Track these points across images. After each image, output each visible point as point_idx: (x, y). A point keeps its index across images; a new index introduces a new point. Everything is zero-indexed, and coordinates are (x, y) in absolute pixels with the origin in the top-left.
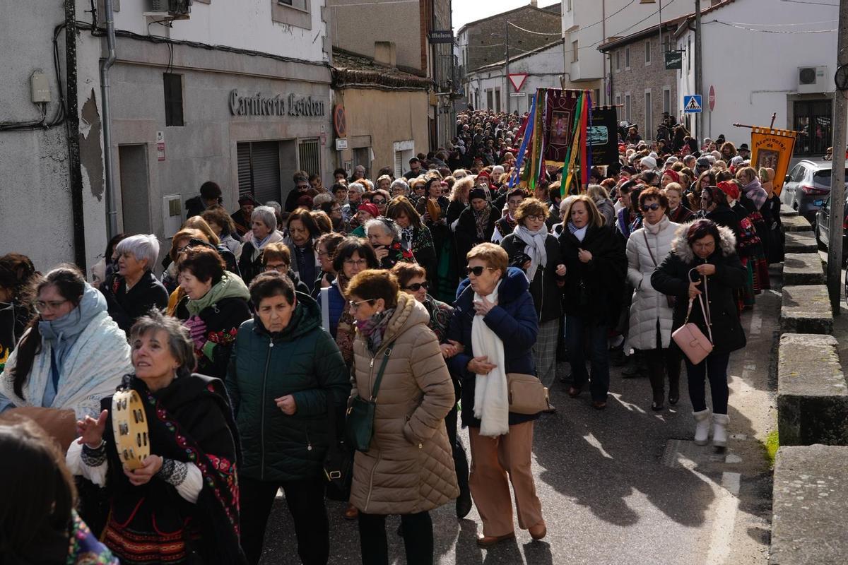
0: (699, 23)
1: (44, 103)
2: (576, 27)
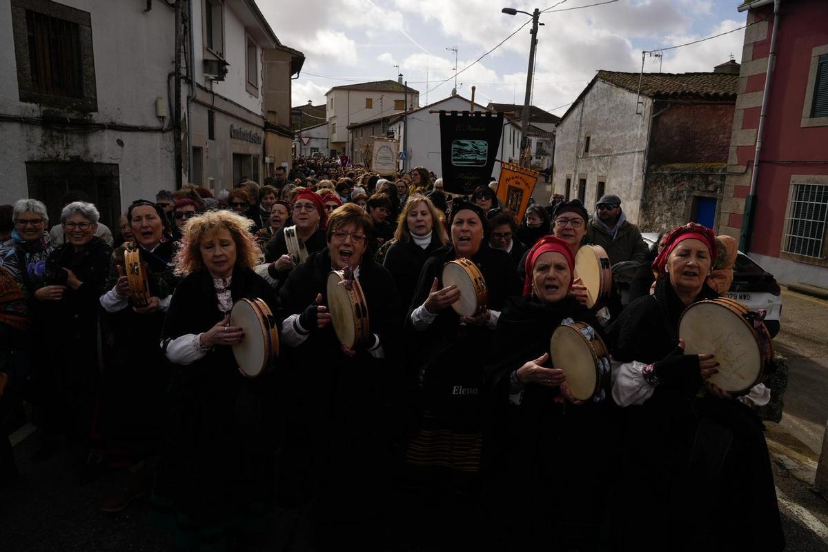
1: (163, 117)
2: (335, 117)
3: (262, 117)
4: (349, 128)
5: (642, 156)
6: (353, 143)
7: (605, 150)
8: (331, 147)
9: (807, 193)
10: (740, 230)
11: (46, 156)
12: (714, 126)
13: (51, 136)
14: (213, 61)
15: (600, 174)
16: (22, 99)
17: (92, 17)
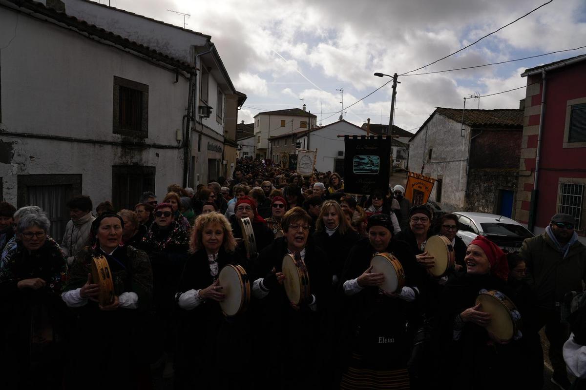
0: (309, 135)
1: (180, 140)
2: (260, 132)
3: (223, 136)
4: (269, 140)
5: (465, 163)
6: (271, 151)
7: (442, 159)
8: (257, 152)
9: (569, 189)
10: (529, 212)
11: (122, 162)
12: (512, 145)
13: (125, 152)
14: (204, 107)
15: (439, 174)
16: (114, 132)
17: (149, 88)
